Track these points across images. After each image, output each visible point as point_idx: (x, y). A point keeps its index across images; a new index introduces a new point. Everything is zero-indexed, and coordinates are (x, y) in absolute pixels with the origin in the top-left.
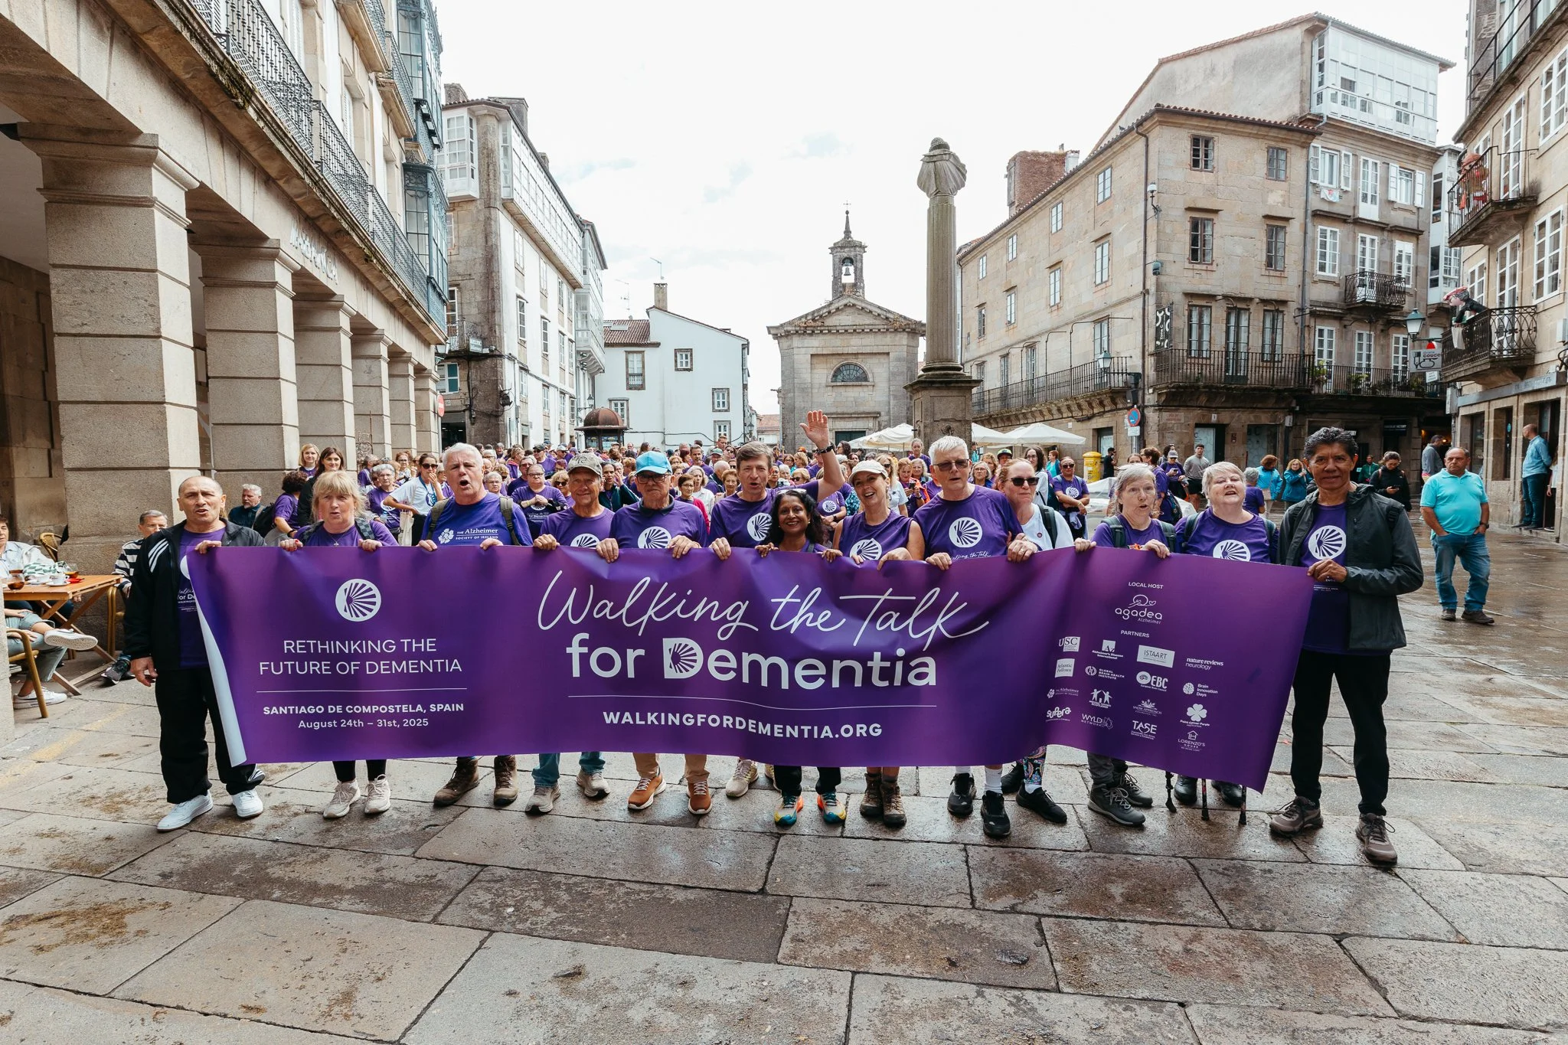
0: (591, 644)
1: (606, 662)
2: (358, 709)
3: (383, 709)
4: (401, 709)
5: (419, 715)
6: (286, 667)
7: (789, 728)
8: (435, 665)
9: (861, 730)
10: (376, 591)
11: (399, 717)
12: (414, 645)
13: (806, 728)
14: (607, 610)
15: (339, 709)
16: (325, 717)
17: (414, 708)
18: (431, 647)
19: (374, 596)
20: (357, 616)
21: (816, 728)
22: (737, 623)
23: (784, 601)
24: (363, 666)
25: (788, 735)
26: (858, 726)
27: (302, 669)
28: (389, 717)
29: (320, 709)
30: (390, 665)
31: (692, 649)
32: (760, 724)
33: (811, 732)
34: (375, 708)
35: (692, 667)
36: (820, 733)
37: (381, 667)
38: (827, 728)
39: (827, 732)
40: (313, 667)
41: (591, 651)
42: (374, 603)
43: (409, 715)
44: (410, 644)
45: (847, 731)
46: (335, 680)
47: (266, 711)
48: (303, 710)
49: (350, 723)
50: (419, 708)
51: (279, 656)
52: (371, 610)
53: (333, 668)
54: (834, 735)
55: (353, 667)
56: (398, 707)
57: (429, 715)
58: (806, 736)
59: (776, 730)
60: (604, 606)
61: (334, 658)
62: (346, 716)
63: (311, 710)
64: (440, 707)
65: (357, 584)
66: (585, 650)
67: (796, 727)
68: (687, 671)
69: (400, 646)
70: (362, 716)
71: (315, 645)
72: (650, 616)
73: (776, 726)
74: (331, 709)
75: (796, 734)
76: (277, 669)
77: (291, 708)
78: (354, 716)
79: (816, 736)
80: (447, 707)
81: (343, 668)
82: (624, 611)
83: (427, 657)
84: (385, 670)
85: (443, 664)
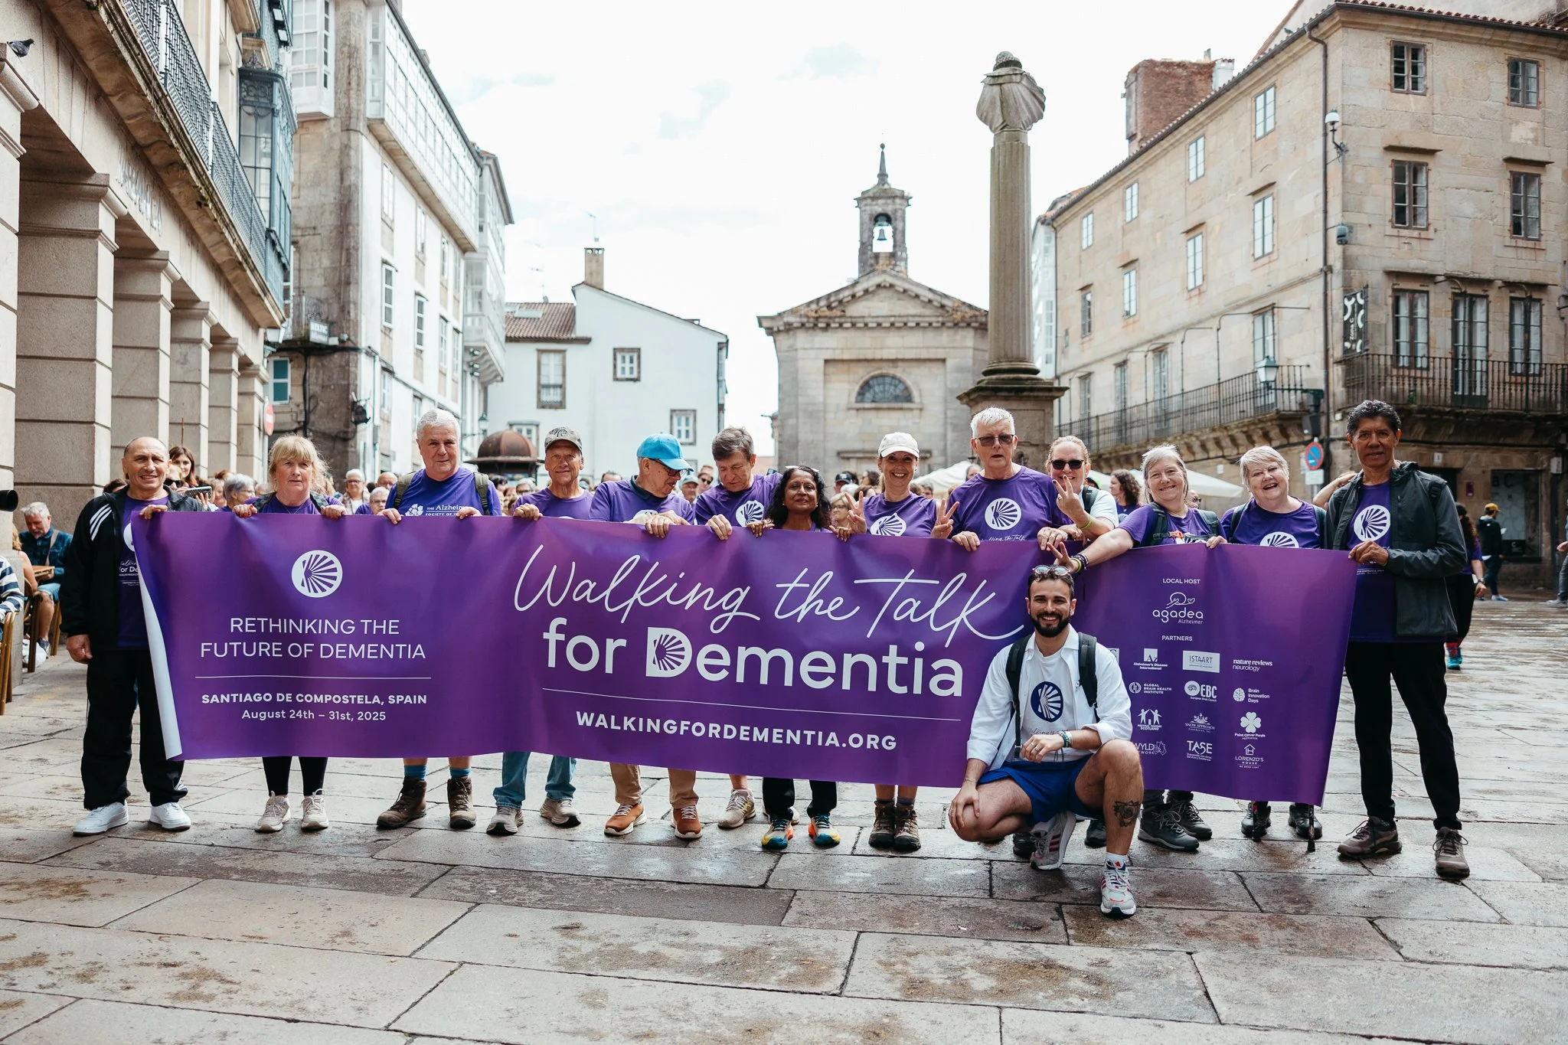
0: (568, 631)
1: (583, 653)
2: (309, 698)
3: (336, 699)
4: (356, 699)
5: (375, 708)
6: (231, 648)
7: (789, 733)
8: (397, 650)
9: (872, 741)
10: (337, 564)
11: (354, 708)
12: (375, 627)
13: (809, 733)
14: (588, 592)
15: (288, 698)
16: (273, 706)
17: (370, 699)
18: (393, 630)
19: (335, 570)
20: (316, 591)
21: (820, 734)
22: (735, 613)
23: (791, 586)
24: (316, 649)
25: (788, 742)
26: (869, 737)
27: (250, 650)
28: (342, 708)
29: (268, 697)
30: (347, 648)
31: (679, 642)
32: (756, 730)
33: (815, 738)
34: (328, 698)
35: (679, 664)
36: (825, 739)
37: (337, 651)
38: (833, 735)
39: (833, 739)
40: (262, 648)
41: (568, 639)
42: (334, 578)
43: (365, 708)
44: (370, 625)
45: (856, 741)
46: (285, 664)
47: (205, 699)
48: (248, 697)
49: (299, 714)
50: (376, 699)
51: (225, 636)
52: (330, 586)
53: (284, 651)
54: (841, 744)
55: (306, 649)
56: (353, 697)
57: (388, 708)
58: (809, 742)
59: (775, 736)
60: (586, 586)
61: (286, 638)
62: (295, 705)
63: (258, 698)
64: (400, 698)
65: (317, 556)
66: (562, 637)
67: (798, 732)
68: (672, 668)
69: (359, 627)
70: (313, 706)
71: (267, 624)
72: (637, 600)
73: (775, 731)
74: (281, 697)
75: (797, 741)
76: (221, 651)
77: (234, 696)
78: (305, 706)
79: (820, 743)
80: (408, 699)
81: (295, 650)
82: (607, 593)
83: (388, 640)
84: (340, 654)
85: (405, 650)
